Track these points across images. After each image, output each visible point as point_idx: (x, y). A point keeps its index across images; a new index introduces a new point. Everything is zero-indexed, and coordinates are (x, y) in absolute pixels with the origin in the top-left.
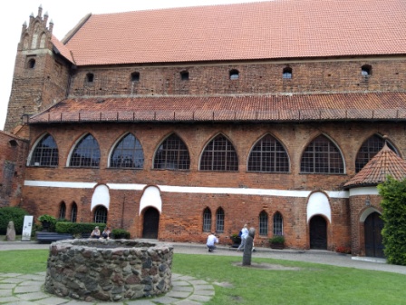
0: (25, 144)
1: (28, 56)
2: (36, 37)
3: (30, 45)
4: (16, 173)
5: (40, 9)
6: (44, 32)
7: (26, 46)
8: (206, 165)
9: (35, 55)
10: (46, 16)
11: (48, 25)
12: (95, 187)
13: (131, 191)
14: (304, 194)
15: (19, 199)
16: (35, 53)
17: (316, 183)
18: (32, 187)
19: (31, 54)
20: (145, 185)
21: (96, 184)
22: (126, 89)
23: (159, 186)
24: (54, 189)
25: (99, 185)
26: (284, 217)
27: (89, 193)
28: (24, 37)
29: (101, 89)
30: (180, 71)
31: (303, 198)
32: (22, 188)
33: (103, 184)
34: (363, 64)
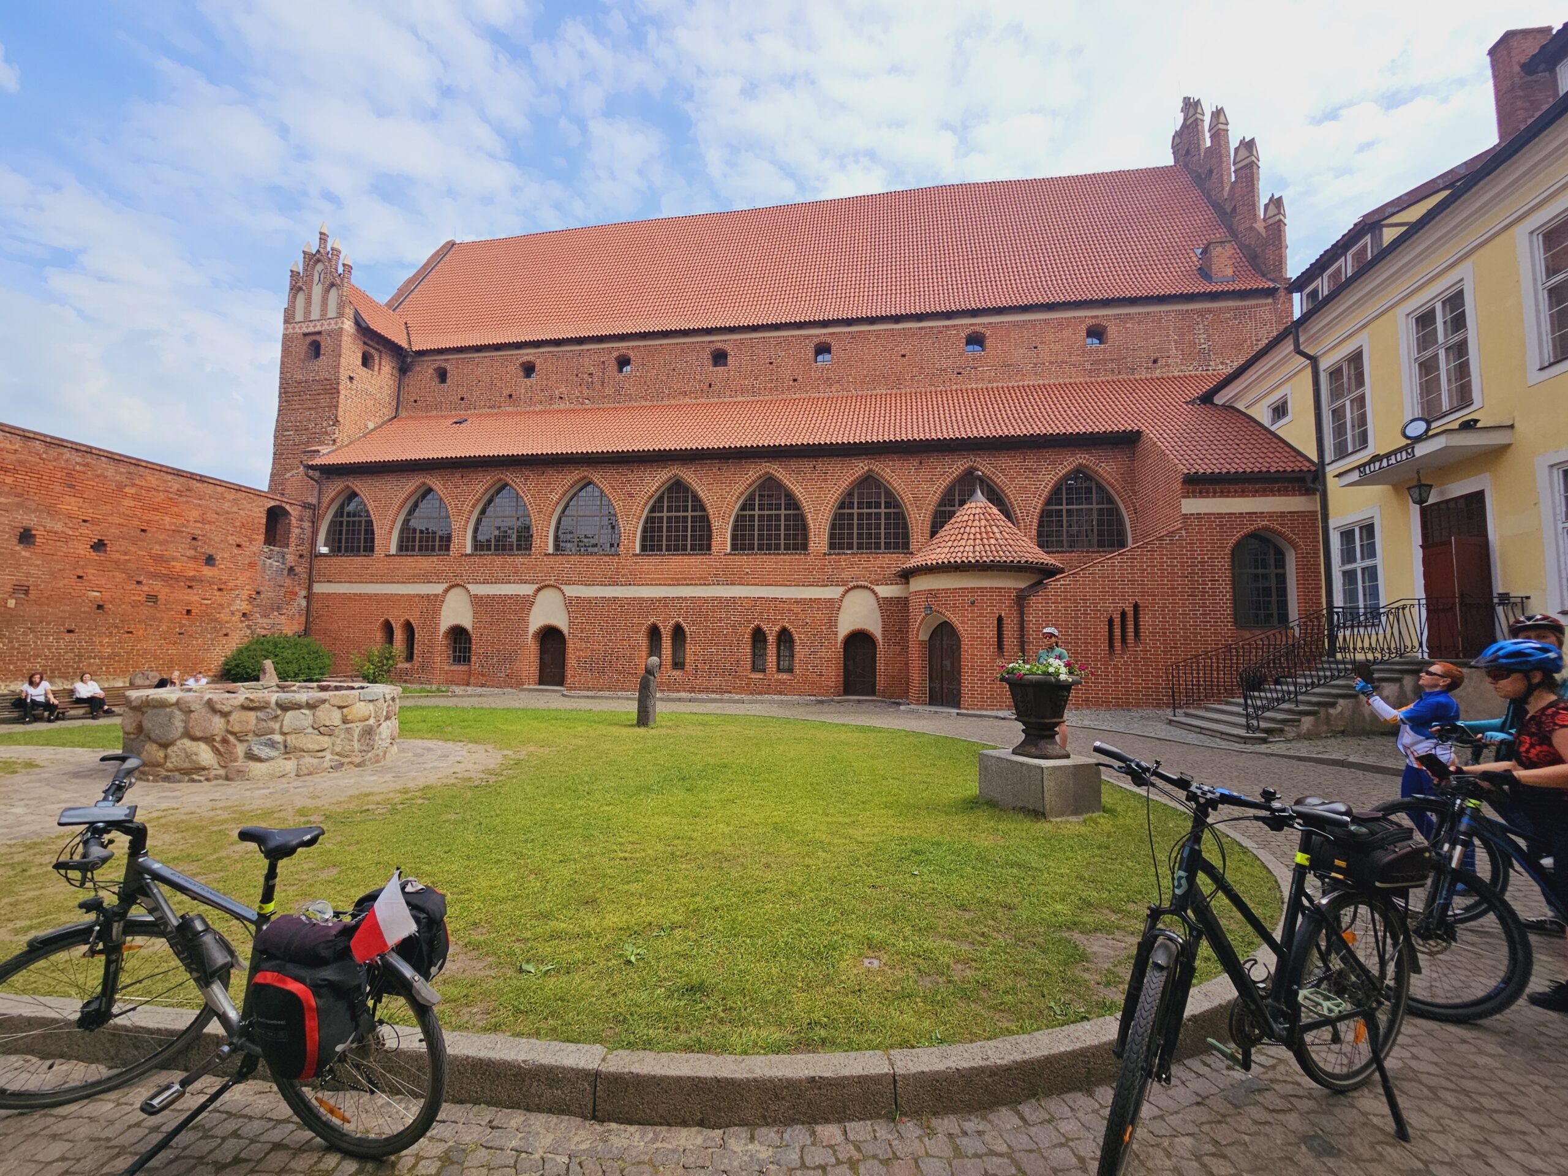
0: (308, 513)
1: (305, 335)
2: (317, 291)
3: (308, 310)
4: (291, 569)
6: (332, 285)
7: (299, 317)
8: (651, 543)
9: (319, 333)
10: (336, 253)
11: (340, 270)
12: (447, 591)
13: (511, 597)
14: (833, 592)
15: (303, 619)
16: (318, 329)
17: (856, 571)
18: (329, 595)
19: (311, 329)
20: (536, 586)
21: (446, 585)
22: (510, 396)
23: (563, 587)
24: (369, 597)
25: (451, 587)
26: (796, 637)
27: (434, 603)
28: (295, 297)
29: (462, 399)
30: (615, 354)
31: (831, 601)
32: (308, 598)
33: (458, 585)
34: (969, 331)
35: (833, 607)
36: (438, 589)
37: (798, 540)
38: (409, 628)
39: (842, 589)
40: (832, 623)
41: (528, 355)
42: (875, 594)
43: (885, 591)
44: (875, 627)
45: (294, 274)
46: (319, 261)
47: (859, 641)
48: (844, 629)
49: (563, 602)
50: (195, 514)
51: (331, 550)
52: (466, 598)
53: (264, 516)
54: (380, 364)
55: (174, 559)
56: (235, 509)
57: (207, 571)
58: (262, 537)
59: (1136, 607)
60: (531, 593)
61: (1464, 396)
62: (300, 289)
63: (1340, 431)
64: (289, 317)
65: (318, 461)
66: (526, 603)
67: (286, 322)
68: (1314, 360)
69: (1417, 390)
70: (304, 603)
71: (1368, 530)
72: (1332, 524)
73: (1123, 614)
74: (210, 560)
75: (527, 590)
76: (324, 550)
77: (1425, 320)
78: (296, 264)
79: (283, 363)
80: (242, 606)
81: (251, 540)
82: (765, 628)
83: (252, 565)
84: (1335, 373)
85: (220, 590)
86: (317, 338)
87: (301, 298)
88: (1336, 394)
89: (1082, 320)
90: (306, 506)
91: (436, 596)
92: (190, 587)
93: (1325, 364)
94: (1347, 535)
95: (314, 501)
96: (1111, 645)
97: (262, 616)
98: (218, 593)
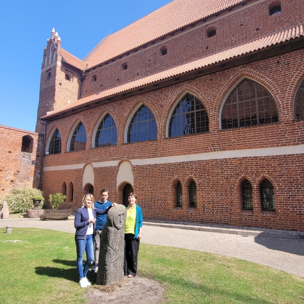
1: (47, 71)
3: (48, 61)
4: (33, 161)
10: (56, 37)
13: (108, 168)
14: (303, 149)
18: (49, 172)
19: (48, 68)
20: (119, 161)
21: (84, 164)
22: (118, 79)
23: (131, 160)
24: (59, 172)
29: (101, 85)
30: (160, 47)
32: (41, 173)
33: (88, 164)
36: (81, 166)
38: (71, 184)
41: (124, 59)
45: (45, 50)
46: (51, 43)
49: (131, 169)
51: (50, 153)
53: (21, 139)
54: (73, 78)
56: (8, 137)
58: (20, 148)
60: (117, 165)
62: (46, 55)
64: (43, 66)
65: (44, 116)
66: (115, 171)
67: (42, 68)
70: (39, 176)
76: (48, 153)
80: (11, 177)
81: (16, 150)
83: (16, 160)
86: (50, 71)
87: (46, 58)
91: (81, 169)
95: (44, 133)
97: (20, 182)
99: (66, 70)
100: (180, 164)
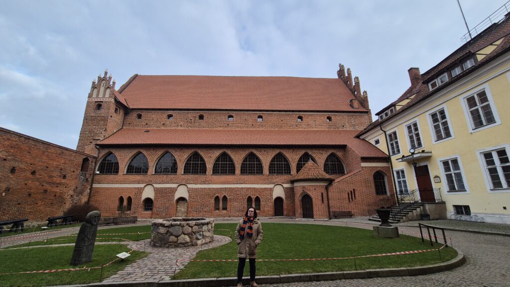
0: (94, 160)
1: (96, 102)
2: (102, 89)
3: (98, 94)
4: (87, 179)
5: (106, 73)
6: (108, 88)
7: (94, 96)
8: (216, 171)
9: (102, 102)
10: (110, 78)
11: (111, 83)
12: (145, 186)
13: (169, 188)
14: (271, 186)
15: (88, 197)
16: (102, 100)
17: (277, 180)
18: (99, 188)
19: (99, 100)
20: (178, 185)
21: (145, 184)
22: (164, 124)
23: (187, 185)
24: (115, 188)
25: (147, 185)
26: (261, 199)
27: (140, 191)
28: (93, 90)
29: (147, 124)
30: (199, 114)
31: (271, 189)
32: (91, 189)
33: (150, 184)
34: (298, 115)
35: (271, 190)
36: (142, 186)
37: (260, 171)
38: (130, 199)
39: (273, 185)
40: (271, 195)
41: (170, 113)
42: (283, 186)
43: (286, 186)
44: (283, 196)
45: (94, 83)
46: (104, 80)
47: (279, 200)
48: (274, 196)
49: (187, 190)
50: (63, 161)
51: (100, 173)
52: (152, 188)
53: (82, 161)
54: (119, 112)
55: (54, 176)
56: (74, 159)
57: (63, 181)
58: (80, 168)
59: (354, 190)
61: (420, 144)
62: (96, 88)
63: (393, 148)
64: (90, 96)
65: (99, 142)
66: (173, 191)
67: (89, 97)
68: (385, 132)
69: (410, 142)
70: (89, 191)
71: (403, 172)
72: (394, 170)
73: (351, 192)
74: (64, 177)
75: (175, 186)
76: (98, 172)
77: (409, 127)
78: (95, 80)
79: (86, 110)
80: (71, 192)
81: (77, 170)
82: (252, 197)
83: (76, 178)
84: (390, 136)
85: (66, 187)
86: (101, 103)
87: (95, 91)
88: (391, 140)
89: (326, 115)
90: (94, 157)
91: (141, 188)
92: (57, 186)
93: (388, 133)
94: (398, 173)
95: (96, 156)
96: (349, 200)
97: (77, 196)
98: (65, 188)
99: (116, 106)
100: (219, 188)
